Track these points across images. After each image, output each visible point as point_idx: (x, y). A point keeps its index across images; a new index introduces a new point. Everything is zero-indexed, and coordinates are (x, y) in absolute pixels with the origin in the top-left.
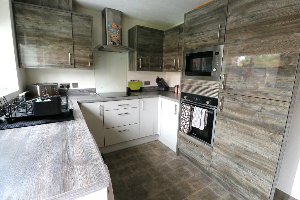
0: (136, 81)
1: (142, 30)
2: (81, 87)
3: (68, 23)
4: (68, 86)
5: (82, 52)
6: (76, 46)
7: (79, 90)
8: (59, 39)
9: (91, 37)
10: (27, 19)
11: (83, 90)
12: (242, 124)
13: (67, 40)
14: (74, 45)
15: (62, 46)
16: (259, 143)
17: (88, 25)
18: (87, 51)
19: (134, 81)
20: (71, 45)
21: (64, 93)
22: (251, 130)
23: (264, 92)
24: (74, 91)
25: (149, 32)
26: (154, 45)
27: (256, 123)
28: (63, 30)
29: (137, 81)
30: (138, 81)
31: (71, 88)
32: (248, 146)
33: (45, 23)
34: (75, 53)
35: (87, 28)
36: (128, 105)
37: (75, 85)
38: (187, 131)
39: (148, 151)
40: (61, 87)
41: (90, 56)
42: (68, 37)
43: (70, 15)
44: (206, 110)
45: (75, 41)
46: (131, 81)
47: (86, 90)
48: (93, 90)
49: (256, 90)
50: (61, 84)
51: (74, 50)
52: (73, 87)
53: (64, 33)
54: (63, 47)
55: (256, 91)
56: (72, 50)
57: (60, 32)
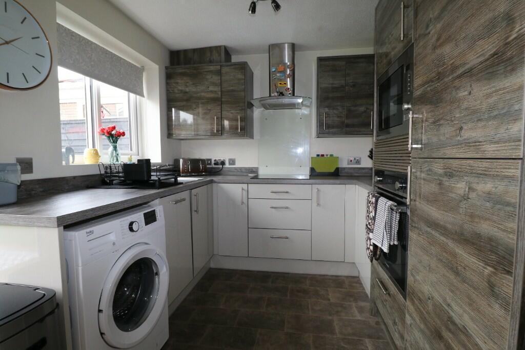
0: (327, 155)
1: (327, 63)
2: (239, 164)
3: (216, 79)
4: (223, 163)
5: (232, 113)
6: (224, 106)
7: (236, 169)
8: (206, 101)
9: (244, 90)
10: (177, 83)
11: (240, 169)
12: (442, 238)
13: (214, 100)
14: (222, 106)
15: (209, 108)
16: (469, 297)
17: (240, 76)
18: (238, 111)
19: (323, 155)
20: (218, 105)
21: (218, 172)
22: (454, 255)
23: (470, 141)
24: (230, 170)
25: (344, 63)
26: (354, 86)
27: (462, 234)
28: (211, 88)
29: (329, 156)
30: (331, 155)
31: (227, 165)
32: (453, 304)
33: (193, 84)
34: (222, 116)
35: (239, 79)
36: (287, 192)
37: (232, 162)
38: (371, 253)
39: (318, 288)
40: (215, 164)
41: (240, 118)
42: (216, 96)
43: (218, 67)
44: (390, 203)
45: (223, 100)
46: (318, 155)
47: (246, 169)
48: (254, 170)
49: (459, 138)
50: (215, 160)
51: (222, 112)
52: (230, 164)
53: (211, 92)
54: (210, 110)
55: (459, 140)
56: (219, 112)
57: (208, 92)
